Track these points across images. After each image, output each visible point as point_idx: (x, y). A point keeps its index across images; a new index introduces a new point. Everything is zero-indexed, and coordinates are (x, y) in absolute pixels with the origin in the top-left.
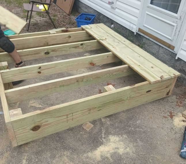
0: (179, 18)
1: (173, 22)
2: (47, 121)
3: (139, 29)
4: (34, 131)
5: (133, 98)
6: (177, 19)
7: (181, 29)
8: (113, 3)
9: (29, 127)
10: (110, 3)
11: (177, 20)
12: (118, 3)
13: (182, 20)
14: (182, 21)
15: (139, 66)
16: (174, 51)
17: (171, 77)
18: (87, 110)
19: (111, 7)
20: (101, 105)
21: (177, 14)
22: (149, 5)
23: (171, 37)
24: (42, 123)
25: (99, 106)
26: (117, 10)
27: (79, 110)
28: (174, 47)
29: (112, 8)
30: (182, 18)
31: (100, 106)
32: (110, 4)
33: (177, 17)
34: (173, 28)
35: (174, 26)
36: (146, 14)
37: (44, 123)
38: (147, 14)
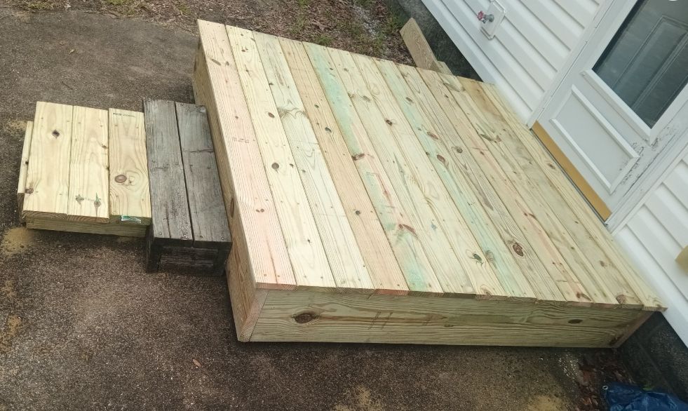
0: (652, 141)
1: (634, 146)
2: (335, 310)
3: (537, 124)
4: (297, 321)
5: (534, 324)
6: (646, 140)
7: (646, 173)
8: (491, 20)
9: (294, 310)
10: (481, 16)
11: (644, 144)
12: (505, 25)
13: (658, 150)
14: (656, 153)
15: (573, 248)
16: (606, 223)
17: (643, 305)
18: (424, 316)
19: (482, 28)
20: (458, 316)
21: (651, 127)
22: (587, 71)
23: (611, 183)
24: (324, 311)
25: (454, 316)
26: (494, 44)
27: (409, 311)
28: (610, 213)
29: (484, 32)
30: (661, 145)
31: (456, 317)
32: (483, 19)
33: (649, 137)
34: (627, 162)
35: (630, 157)
36: (571, 93)
37: (328, 311)
38: (573, 93)
